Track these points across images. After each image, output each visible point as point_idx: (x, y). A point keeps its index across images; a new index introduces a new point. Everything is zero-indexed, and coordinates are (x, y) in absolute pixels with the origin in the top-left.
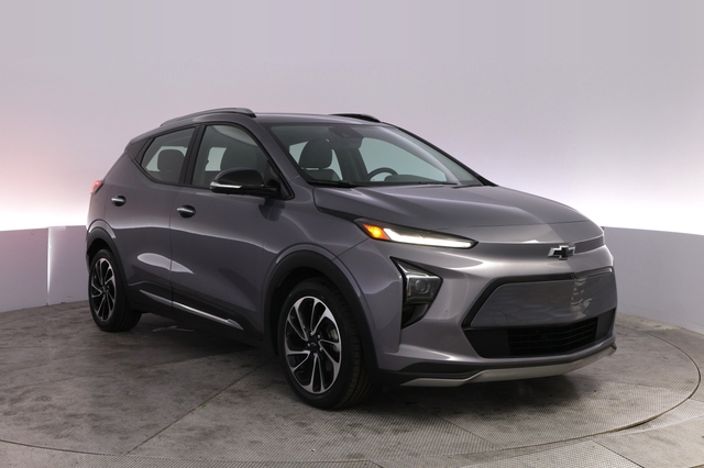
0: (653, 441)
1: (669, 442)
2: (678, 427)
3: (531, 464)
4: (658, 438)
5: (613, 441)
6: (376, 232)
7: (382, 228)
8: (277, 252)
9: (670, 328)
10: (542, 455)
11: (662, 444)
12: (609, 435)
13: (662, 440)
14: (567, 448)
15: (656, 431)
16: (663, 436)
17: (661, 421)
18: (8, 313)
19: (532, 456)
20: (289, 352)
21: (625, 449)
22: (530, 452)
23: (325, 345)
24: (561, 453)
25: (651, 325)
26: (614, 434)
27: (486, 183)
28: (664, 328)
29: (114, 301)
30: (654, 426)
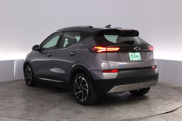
1: (179, 116)
2: (181, 112)
4: (176, 116)
5: (164, 116)
9: (179, 86)
14: (152, 118)
15: (175, 113)
17: (177, 111)
18: (3, 82)
21: (167, 118)
22: (142, 119)
25: (174, 86)
28: (178, 86)
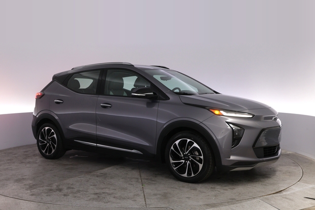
0: (284, 199)
1: (290, 199)
2: (294, 193)
3: (234, 208)
4: (286, 198)
5: (268, 199)
6: (217, 112)
7: (219, 110)
8: (165, 123)
9: (291, 153)
10: (239, 205)
11: (287, 200)
12: (266, 197)
13: (287, 199)
15: (285, 195)
16: (288, 197)
17: (287, 191)
19: (235, 205)
20: (172, 161)
21: (273, 202)
23: (193, 157)
24: (247, 204)
25: (283, 152)
26: (268, 196)
27: (217, 93)
28: (288, 153)
29: (56, 146)
30: (284, 193)
